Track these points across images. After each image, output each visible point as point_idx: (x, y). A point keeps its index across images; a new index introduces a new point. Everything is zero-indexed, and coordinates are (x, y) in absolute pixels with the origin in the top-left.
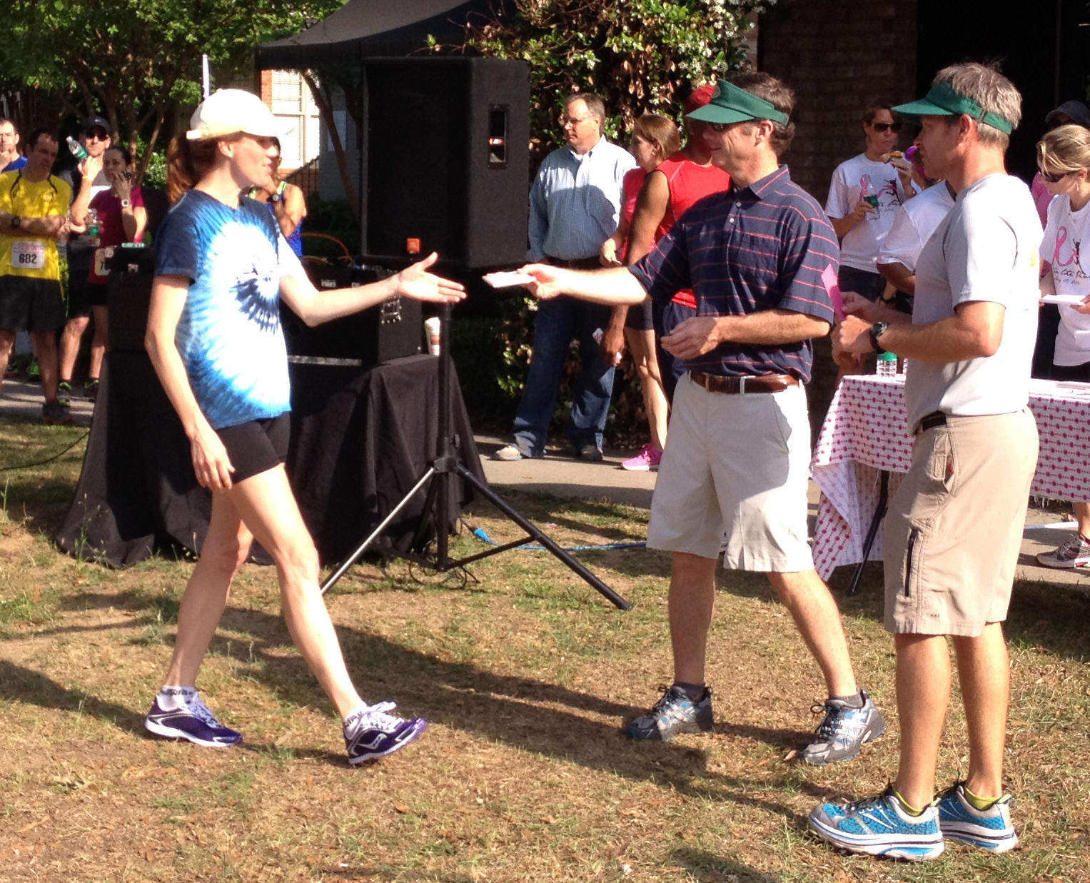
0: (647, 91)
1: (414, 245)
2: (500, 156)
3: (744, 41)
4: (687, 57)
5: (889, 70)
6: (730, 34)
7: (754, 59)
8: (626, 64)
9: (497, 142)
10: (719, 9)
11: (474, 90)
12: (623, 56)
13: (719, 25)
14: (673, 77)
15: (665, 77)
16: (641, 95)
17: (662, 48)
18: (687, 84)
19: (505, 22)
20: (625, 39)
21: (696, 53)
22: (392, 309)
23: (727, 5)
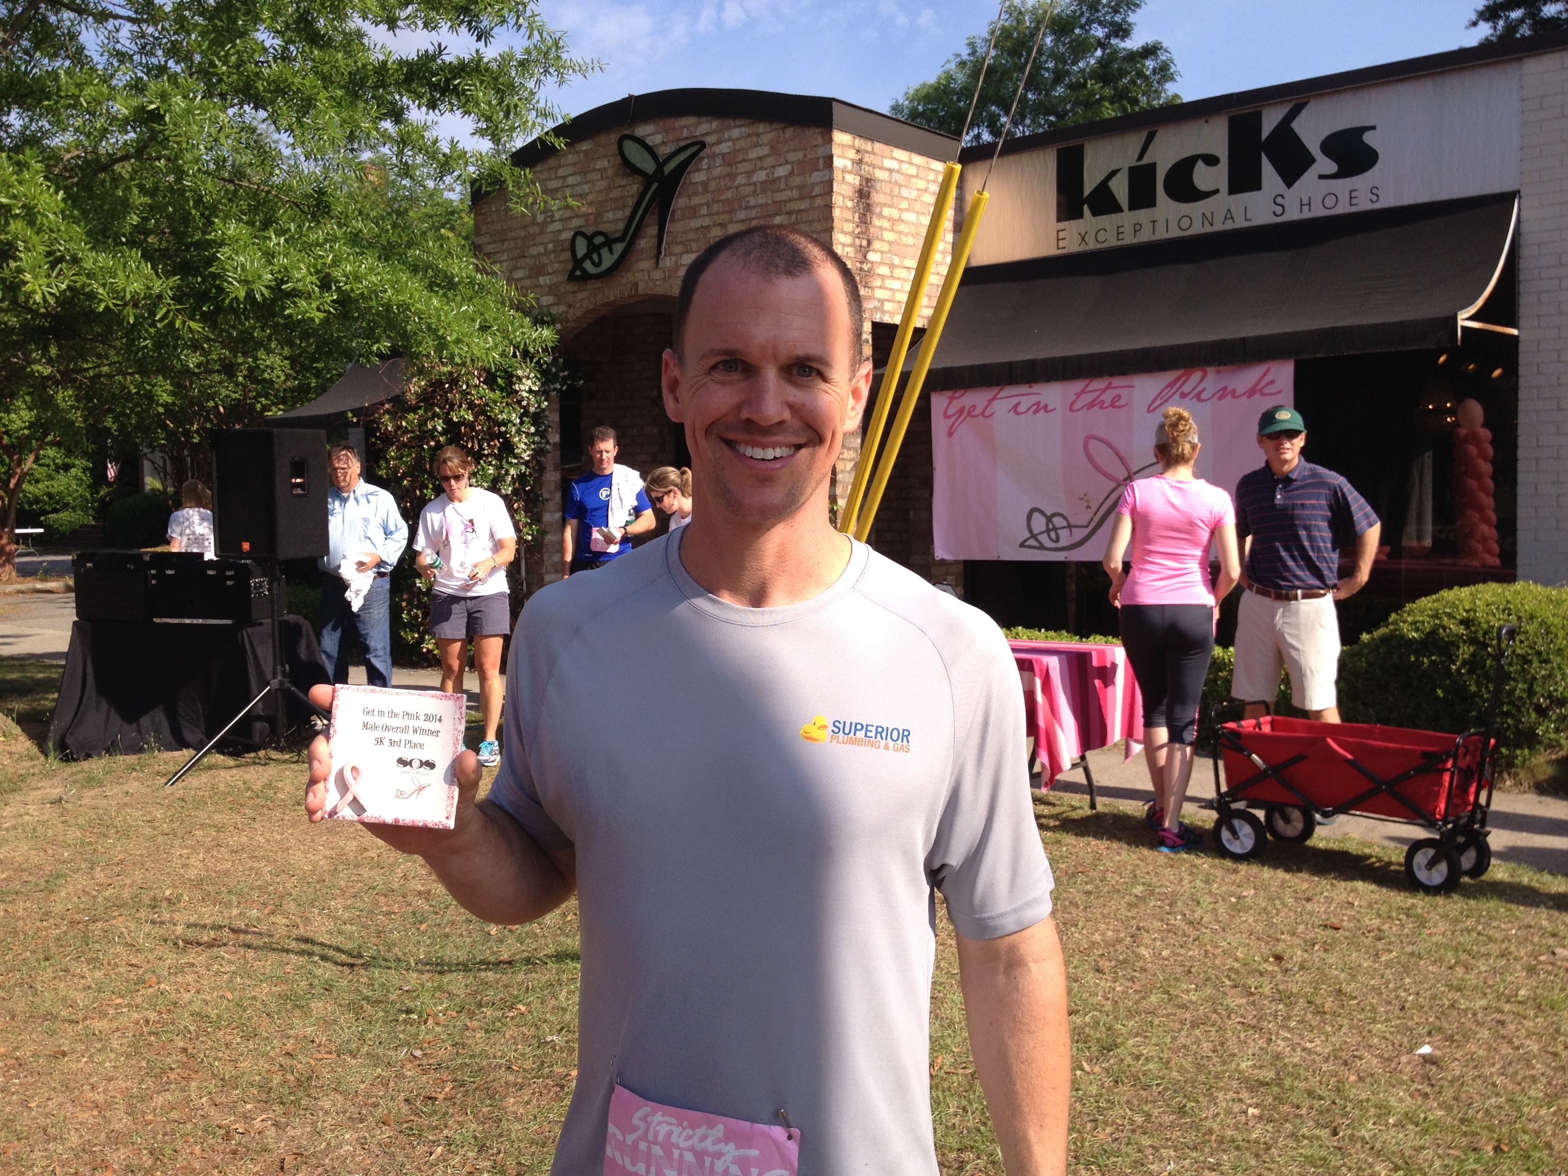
0: (480, 446)
2: (303, 489)
4: (504, 423)
5: (656, 430)
6: (533, 408)
7: (556, 425)
8: (464, 429)
9: (298, 480)
12: (459, 424)
13: (525, 403)
14: (497, 437)
16: (477, 447)
17: (488, 419)
18: (507, 441)
20: (463, 414)
21: (510, 421)
22: (261, 587)
23: (529, 391)
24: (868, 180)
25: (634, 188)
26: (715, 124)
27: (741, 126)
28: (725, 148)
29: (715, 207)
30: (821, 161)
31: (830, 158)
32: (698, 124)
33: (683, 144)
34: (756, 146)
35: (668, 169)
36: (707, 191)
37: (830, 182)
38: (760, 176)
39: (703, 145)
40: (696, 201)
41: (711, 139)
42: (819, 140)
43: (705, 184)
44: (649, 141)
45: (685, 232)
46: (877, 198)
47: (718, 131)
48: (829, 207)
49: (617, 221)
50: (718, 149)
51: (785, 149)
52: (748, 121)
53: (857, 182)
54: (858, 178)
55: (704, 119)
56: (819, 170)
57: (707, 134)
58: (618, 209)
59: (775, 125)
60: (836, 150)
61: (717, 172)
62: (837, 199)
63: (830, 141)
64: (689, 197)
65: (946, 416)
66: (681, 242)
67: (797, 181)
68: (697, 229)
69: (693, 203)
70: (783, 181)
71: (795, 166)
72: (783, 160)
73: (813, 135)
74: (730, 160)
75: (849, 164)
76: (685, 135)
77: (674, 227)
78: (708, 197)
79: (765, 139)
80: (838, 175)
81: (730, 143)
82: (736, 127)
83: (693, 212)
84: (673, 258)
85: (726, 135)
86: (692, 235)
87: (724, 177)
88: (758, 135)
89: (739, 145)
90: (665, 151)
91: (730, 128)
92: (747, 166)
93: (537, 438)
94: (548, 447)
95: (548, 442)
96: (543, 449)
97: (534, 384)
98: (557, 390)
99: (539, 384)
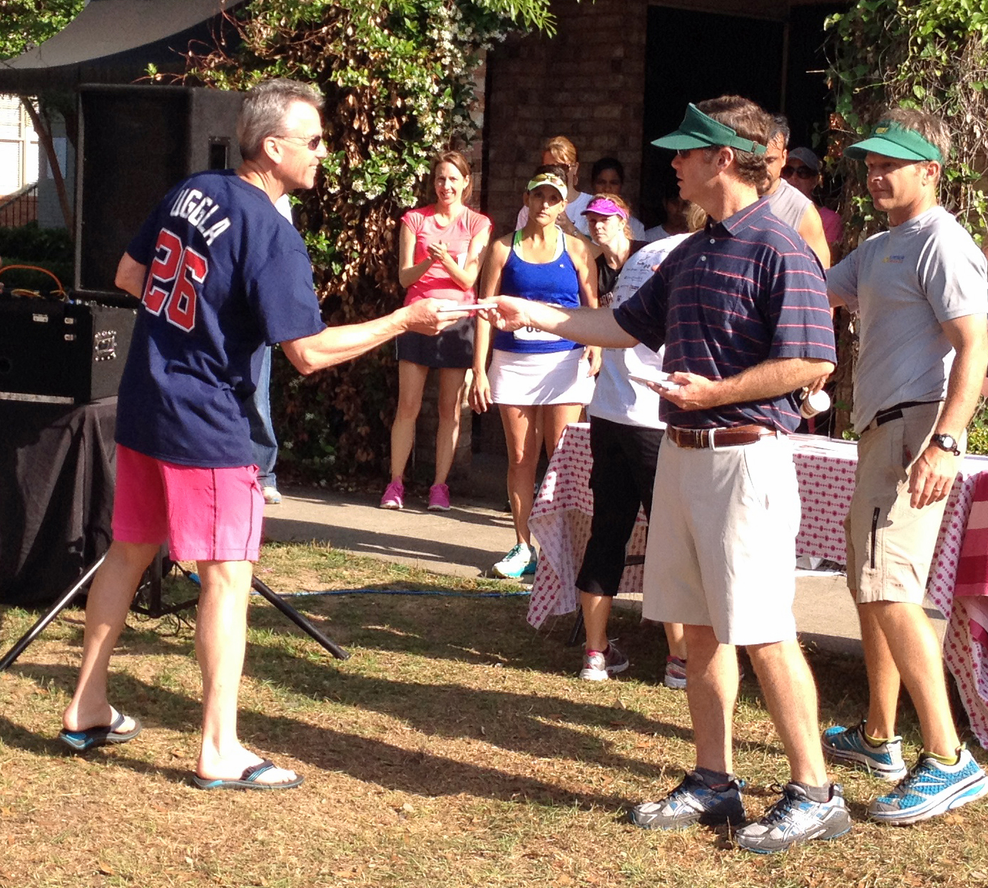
0: (372, 127)
3: (472, 79)
4: (413, 93)
10: (447, 45)
11: (195, 121)
15: (390, 113)
16: (366, 130)
19: (229, 51)
21: (422, 89)
22: (106, 346)
23: (454, 41)
93: (458, 119)
94: (472, 132)
95: (473, 125)
96: (463, 136)
97: (462, 29)
98: (492, 40)
99: (469, 30)
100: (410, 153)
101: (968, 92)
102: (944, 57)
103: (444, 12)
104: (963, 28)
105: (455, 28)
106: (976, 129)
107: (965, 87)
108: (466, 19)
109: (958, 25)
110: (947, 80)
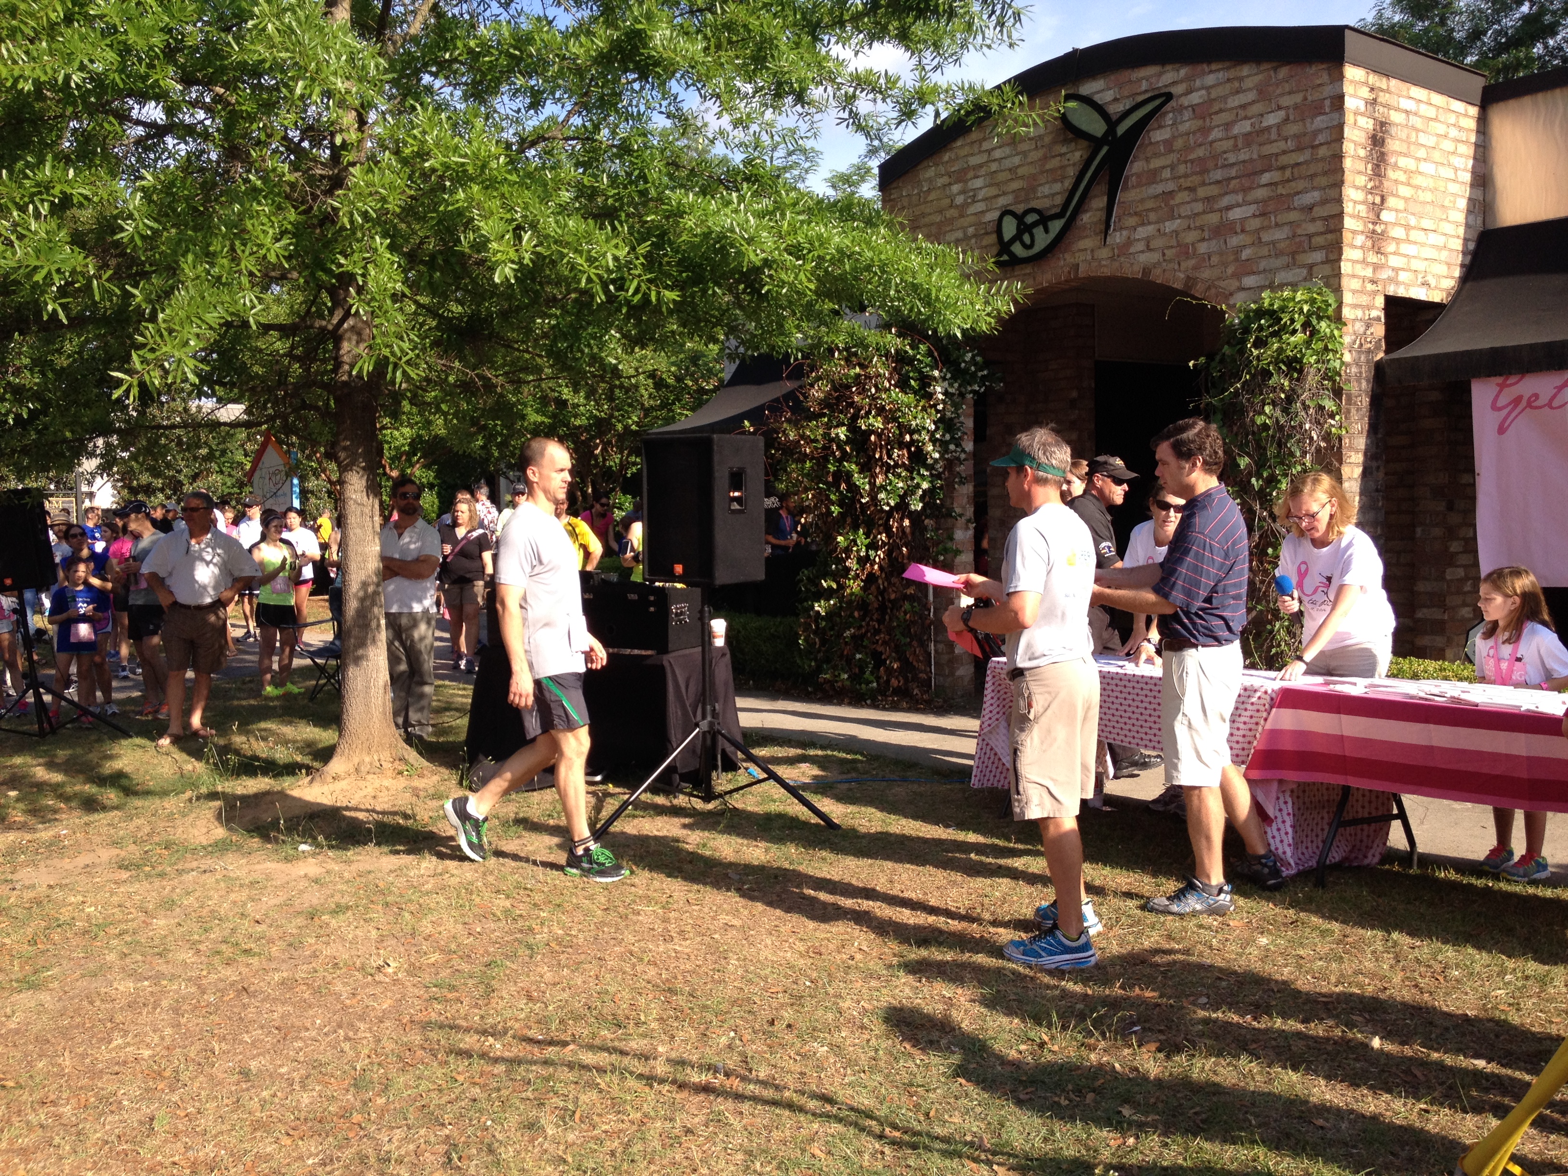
0: (889, 456)
1: (679, 569)
2: (740, 504)
3: (962, 419)
4: (917, 431)
6: (948, 414)
7: (970, 432)
8: (873, 438)
9: (736, 494)
10: (941, 397)
11: (716, 457)
12: (869, 432)
13: (940, 407)
14: (908, 445)
15: (902, 445)
16: (885, 458)
17: (900, 426)
18: (919, 450)
19: (793, 410)
20: (871, 420)
21: (923, 427)
22: (682, 613)
23: (946, 393)
24: (1383, 124)
25: (1077, 155)
26: (1183, 72)
27: (1218, 70)
28: (1195, 98)
29: (1182, 169)
30: (1327, 103)
31: (1341, 98)
32: (1160, 75)
33: (1140, 98)
34: (1238, 92)
35: (1121, 130)
36: (1171, 151)
37: (1340, 127)
38: (1244, 127)
39: (1169, 97)
40: (1156, 163)
41: (1177, 90)
42: (1325, 77)
43: (1168, 144)
44: (1097, 98)
45: (1142, 201)
46: (1392, 145)
47: (1189, 79)
48: (1339, 157)
49: (1053, 195)
50: (1185, 101)
51: (1278, 91)
52: (1227, 64)
53: (1371, 127)
54: (1371, 122)
55: (1168, 67)
56: (1325, 114)
57: (1174, 83)
58: (1055, 181)
59: (1265, 66)
60: (1348, 89)
61: (1184, 128)
62: (1348, 147)
63: (1341, 77)
64: (1147, 160)
65: (1495, 407)
66: (1136, 214)
67: (1293, 129)
68: (1156, 197)
69: (1152, 166)
70: (1274, 131)
71: (1291, 111)
72: (1274, 106)
73: (1317, 73)
74: (1201, 112)
75: (1362, 106)
76: (1144, 88)
77: (1127, 196)
78: (1173, 157)
79: (1249, 83)
80: (1349, 118)
81: (1204, 92)
82: (1211, 72)
83: (1153, 176)
84: (1125, 233)
85: (1198, 83)
86: (1150, 204)
87: (1194, 133)
88: (1241, 79)
89: (1214, 94)
90: (1115, 109)
91: (1203, 74)
92: (1224, 117)
93: (952, 447)
94: (963, 456)
95: (963, 451)
96: (958, 459)
97: (951, 385)
98: (974, 392)
99: (956, 385)
100: (919, 474)
101: (1306, 408)
102: (1286, 383)
103: (936, 373)
104: (1299, 361)
105: (946, 384)
106: (1315, 436)
107: (1303, 404)
108: (954, 378)
109: (1295, 359)
110: (1290, 400)
